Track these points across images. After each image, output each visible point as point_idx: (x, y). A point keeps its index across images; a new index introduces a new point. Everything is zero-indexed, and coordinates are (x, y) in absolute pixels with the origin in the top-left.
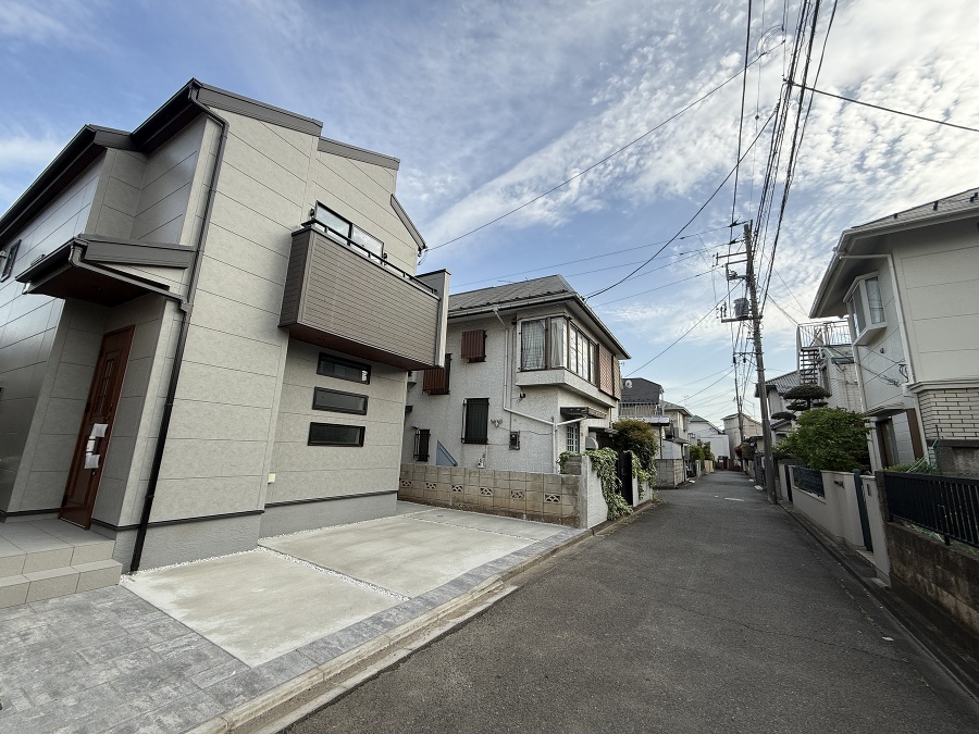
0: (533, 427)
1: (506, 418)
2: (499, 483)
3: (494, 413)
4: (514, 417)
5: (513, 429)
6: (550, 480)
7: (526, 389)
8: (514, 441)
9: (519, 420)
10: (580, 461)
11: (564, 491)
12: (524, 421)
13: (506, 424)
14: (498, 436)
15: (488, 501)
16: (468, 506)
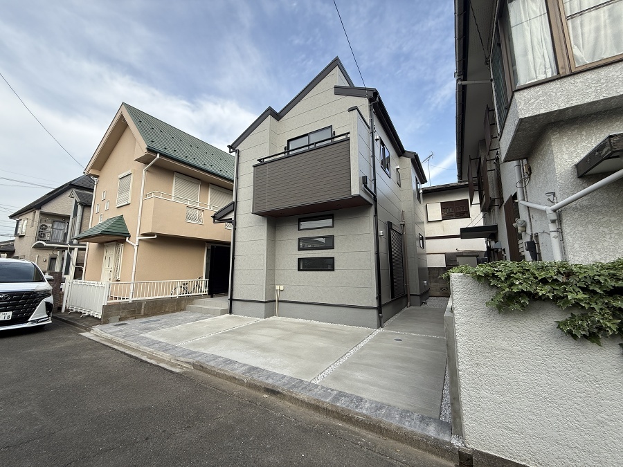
1: (527, 216)
4: (531, 213)
7: (529, 158)
9: (534, 215)
13: (529, 227)
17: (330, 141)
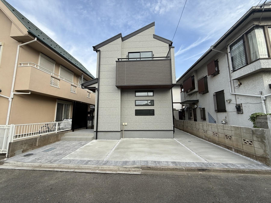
0: (249, 100)
1: (233, 98)
3: (227, 97)
4: (237, 97)
5: (238, 103)
6: (245, 131)
7: (241, 80)
8: (239, 109)
9: (240, 98)
11: (255, 139)
12: (243, 98)
13: (234, 101)
14: (230, 108)
15: (216, 138)
17: (151, 59)
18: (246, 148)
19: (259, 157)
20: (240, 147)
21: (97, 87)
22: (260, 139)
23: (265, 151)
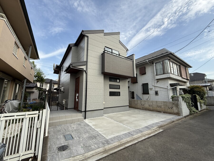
0: (162, 89)
1: (153, 88)
2: (154, 104)
3: (150, 86)
4: (156, 87)
5: (156, 90)
6: (169, 103)
8: (157, 93)
10: (178, 98)
11: (174, 106)
12: (159, 88)
14: (152, 92)
15: (151, 108)
16: (146, 109)
18: (169, 111)
19: (175, 113)
20: (166, 111)
21: (85, 69)
22: (176, 106)
23: (178, 111)
